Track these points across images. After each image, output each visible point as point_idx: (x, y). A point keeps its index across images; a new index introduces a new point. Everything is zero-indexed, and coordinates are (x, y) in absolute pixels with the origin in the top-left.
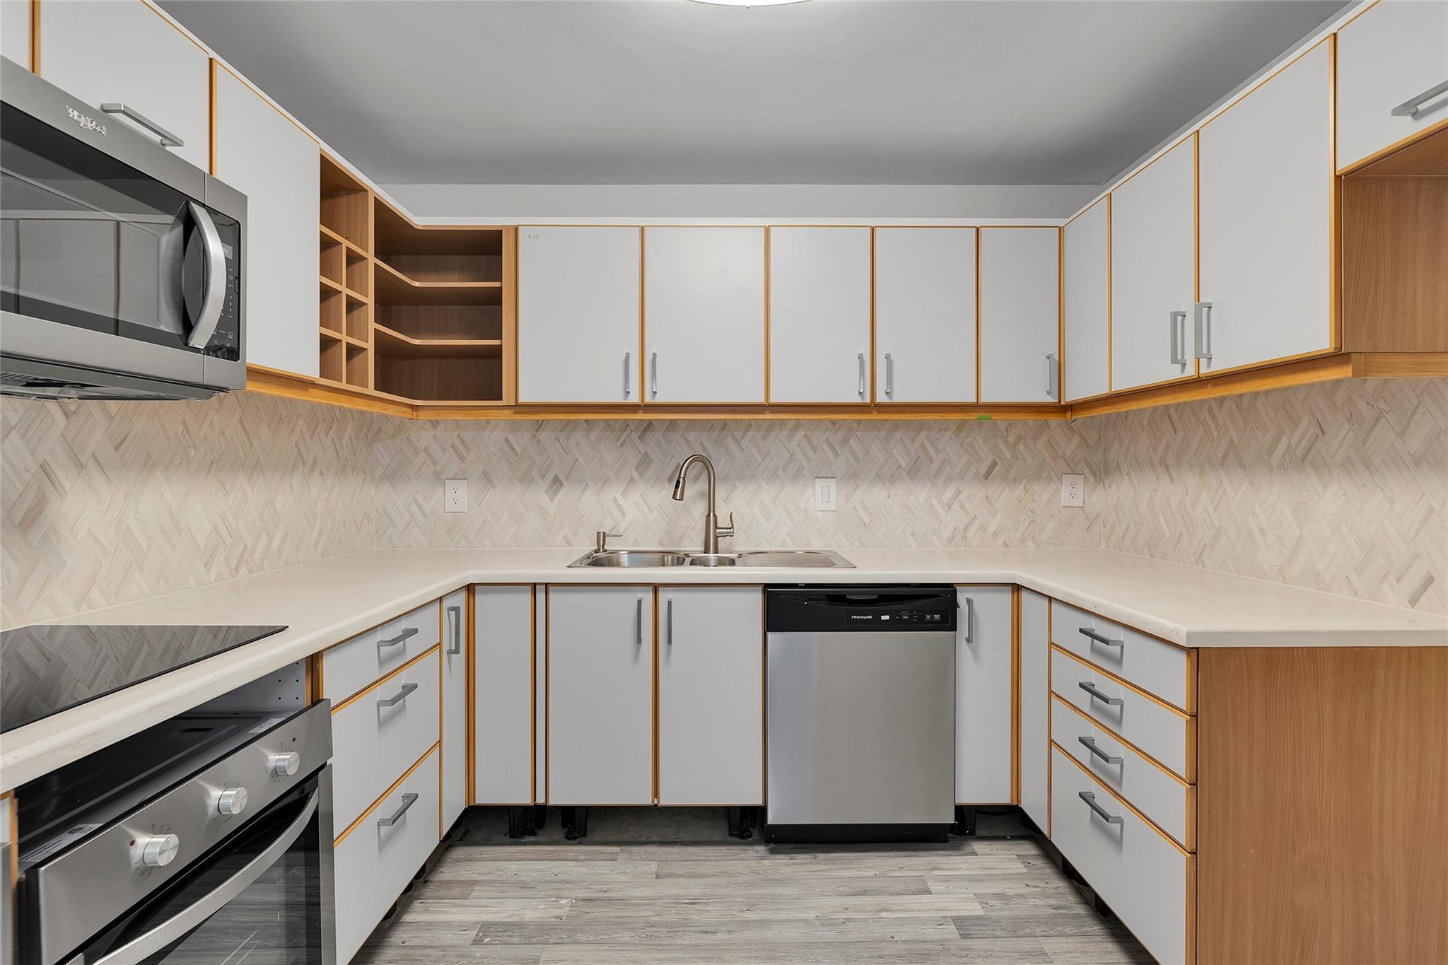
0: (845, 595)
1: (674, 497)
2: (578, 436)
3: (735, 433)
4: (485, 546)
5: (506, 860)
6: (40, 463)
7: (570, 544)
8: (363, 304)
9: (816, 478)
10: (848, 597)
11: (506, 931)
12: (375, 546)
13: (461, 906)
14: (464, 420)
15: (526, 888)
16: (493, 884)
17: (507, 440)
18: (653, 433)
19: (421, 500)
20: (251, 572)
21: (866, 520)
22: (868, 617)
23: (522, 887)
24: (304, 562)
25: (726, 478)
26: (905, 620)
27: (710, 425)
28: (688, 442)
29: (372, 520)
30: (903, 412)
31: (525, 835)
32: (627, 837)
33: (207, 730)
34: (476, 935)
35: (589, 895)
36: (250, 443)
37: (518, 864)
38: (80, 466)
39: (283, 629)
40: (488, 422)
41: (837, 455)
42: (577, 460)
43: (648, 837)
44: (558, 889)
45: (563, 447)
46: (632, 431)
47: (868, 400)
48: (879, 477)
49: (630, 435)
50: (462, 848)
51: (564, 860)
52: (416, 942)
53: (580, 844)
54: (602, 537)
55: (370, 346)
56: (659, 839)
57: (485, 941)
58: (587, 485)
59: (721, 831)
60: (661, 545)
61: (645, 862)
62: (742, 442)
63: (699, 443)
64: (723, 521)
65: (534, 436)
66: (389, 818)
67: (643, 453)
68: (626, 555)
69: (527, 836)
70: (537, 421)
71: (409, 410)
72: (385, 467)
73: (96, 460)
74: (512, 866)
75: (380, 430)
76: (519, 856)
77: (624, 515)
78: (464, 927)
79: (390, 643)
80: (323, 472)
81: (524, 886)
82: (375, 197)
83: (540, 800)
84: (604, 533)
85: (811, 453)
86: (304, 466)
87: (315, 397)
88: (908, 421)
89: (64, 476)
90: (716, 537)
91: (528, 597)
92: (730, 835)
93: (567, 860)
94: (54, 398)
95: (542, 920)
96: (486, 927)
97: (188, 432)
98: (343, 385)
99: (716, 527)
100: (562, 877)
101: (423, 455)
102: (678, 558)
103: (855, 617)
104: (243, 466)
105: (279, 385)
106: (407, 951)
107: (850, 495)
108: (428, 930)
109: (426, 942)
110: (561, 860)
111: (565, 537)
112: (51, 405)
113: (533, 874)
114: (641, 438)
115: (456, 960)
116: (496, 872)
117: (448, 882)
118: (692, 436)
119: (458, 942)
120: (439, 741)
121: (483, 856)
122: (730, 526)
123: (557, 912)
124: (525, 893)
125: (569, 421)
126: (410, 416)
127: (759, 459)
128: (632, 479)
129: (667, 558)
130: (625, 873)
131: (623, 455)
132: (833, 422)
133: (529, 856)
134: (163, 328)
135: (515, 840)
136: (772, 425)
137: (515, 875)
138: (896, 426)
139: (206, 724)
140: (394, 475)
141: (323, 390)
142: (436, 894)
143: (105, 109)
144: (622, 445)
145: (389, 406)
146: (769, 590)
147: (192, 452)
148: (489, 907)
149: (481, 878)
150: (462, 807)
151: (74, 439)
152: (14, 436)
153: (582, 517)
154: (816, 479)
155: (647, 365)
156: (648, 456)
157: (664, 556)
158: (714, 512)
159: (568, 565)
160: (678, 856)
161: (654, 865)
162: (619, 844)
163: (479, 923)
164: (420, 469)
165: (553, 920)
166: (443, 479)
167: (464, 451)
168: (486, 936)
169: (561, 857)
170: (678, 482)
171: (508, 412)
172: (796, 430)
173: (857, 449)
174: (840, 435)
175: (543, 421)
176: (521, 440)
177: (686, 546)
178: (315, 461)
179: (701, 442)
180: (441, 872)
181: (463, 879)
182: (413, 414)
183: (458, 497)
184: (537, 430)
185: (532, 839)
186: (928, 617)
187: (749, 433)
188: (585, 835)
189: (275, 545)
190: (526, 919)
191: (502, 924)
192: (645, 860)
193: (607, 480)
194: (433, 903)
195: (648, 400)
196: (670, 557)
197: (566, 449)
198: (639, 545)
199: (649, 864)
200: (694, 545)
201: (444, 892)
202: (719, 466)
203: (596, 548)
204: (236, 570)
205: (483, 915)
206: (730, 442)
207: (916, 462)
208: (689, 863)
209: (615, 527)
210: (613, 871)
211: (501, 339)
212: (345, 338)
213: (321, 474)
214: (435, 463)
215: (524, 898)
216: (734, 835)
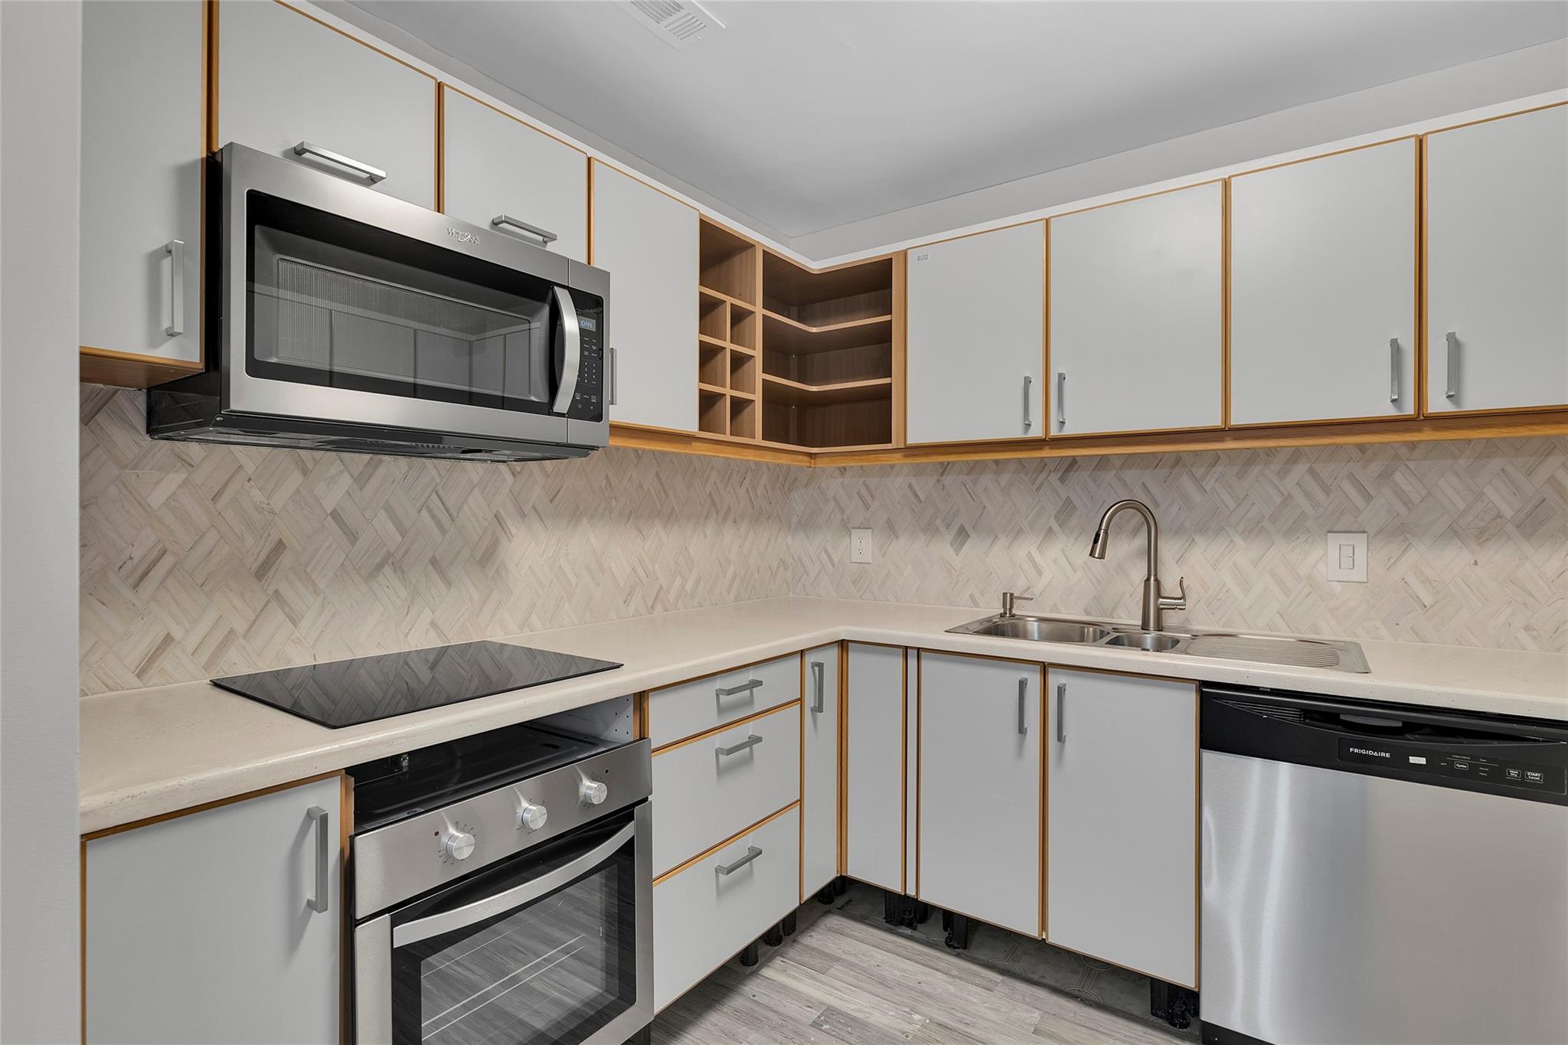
0: (1339, 715)
1: (1092, 554)
2: (987, 480)
3: (1194, 470)
4: (888, 600)
5: (873, 946)
6: (495, 512)
7: (977, 605)
8: (752, 357)
9: (1328, 532)
10: (1342, 717)
11: (847, 1026)
12: (791, 593)
13: (815, 979)
14: (869, 466)
15: (883, 984)
16: (853, 968)
17: (910, 486)
18: (1078, 473)
19: (830, 550)
20: (666, 610)
21: (1428, 600)
22: (1383, 754)
23: (881, 983)
24: (716, 604)
25: (1178, 531)
26: (1462, 771)
27: (1156, 461)
28: (1125, 484)
29: (789, 567)
30: (1489, 426)
31: (902, 925)
32: (1017, 968)
33: (556, 747)
34: (818, 1017)
35: (947, 1021)
36: (666, 493)
37: (885, 955)
38: (523, 515)
39: (619, 666)
40: (892, 467)
41: (1369, 498)
42: (985, 507)
43: (1043, 977)
44: (915, 1000)
45: (970, 494)
46: (1051, 471)
47: (1409, 409)
48: (1454, 533)
49: (1047, 477)
50: (838, 917)
51: (934, 969)
52: (764, 1000)
53: (958, 955)
54: (1009, 600)
55: (758, 397)
56: (1056, 985)
57: (825, 1027)
58: (996, 536)
59: (1141, 1005)
60: (1087, 613)
61: (1025, 1006)
62: (1205, 482)
63: (1135, 483)
64: (1170, 587)
65: (939, 481)
66: (726, 867)
67: (1064, 499)
68: (1036, 623)
69: (904, 927)
70: (942, 464)
71: (806, 458)
72: (800, 515)
73: (536, 511)
74: (878, 955)
75: (796, 479)
76: (889, 945)
77: (1040, 573)
78: (810, 1003)
79: (726, 693)
80: (737, 520)
81: (883, 982)
82: (764, 250)
83: (911, 892)
84: (1012, 595)
85: (1320, 496)
86: (717, 514)
87: (698, 449)
88: (1519, 438)
89: (512, 525)
90: (1159, 611)
91: (899, 661)
92: (1153, 1014)
93: (937, 970)
94: (504, 462)
95: (888, 1029)
96: (830, 1012)
97: (610, 485)
98: (727, 437)
99: (1159, 595)
100: (927, 988)
101: (832, 504)
102: (1102, 632)
103: (1356, 751)
104: (658, 515)
105: (661, 441)
106: (754, 1006)
107: (1392, 561)
108: (779, 992)
109: (772, 1004)
110: (931, 967)
111: (971, 596)
112: (502, 466)
113: (896, 972)
114: (1062, 479)
115: (791, 1035)
116: (860, 956)
117: (813, 949)
118: (1130, 475)
119: (799, 1017)
120: (800, 800)
121: (855, 933)
122: (1180, 595)
123: (906, 1027)
124: (880, 990)
125: (977, 462)
126: (808, 465)
127: (1232, 504)
128: (1050, 529)
129: (1088, 631)
130: (997, 1010)
131: (1040, 501)
132: (1362, 448)
133: (899, 950)
134: (533, 398)
135: (893, 927)
136: (1253, 456)
137: (878, 966)
138: (1490, 449)
139: (555, 741)
140: (807, 524)
141: (706, 443)
142: (798, 958)
143: (495, 222)
144: (1038, 490)
145: (782, 455)
146: (1204, 690)
147: (614, 503)
148: (841, 992)
149: (844, 957)
150: (832, 875)
151: (519, 493)
152: (476, 492)
153: (991, 574)
154: (1329, 534)
155: (1053, 386)
156: (1072, 502)
157: (1084, 627)
158: (1156, 575)
159: (946, 629)
160: (1073, 1015)
161: (1037, 1014)
162: (1004, 972)
163: (825, 1005)
164: (830, 517)
165: (898, 1033)
166: (850, 528)
167: (868, 498)
168: (827, 1022)
169: (931, 963)
170: (1097, 536)
171: (898, 455)
172: (1294, 463)
173: (1407, 488)
174: (1375, 468)
175: (949, 463)
176: (925, 486)
177: (1121, 618)
178: (729, 509)
179: (1143, 483)
180: (811, 936)
181: (827, 951)
182: (811, 463)
183: (863, 546)
184: (942, 475)
185: (909, 931)
186: (1514, 773)
187: (1215, 468)
188: (965, 948)
189: (689, 586)
190: (871, 1020)
191: (846, 1015)
192: (1028, 1004)
193: (1020, 531)
194: (792, 965)
195: (1054, 432)
196: (1091, 629)
197: (973, 496)
198: (1059, 612)
199: (1031, 1012)
200: (1130, 617)
201: (806, 959)
202: (1166, 516)
203: (1002, 611)
204: (652, 607)
205: (832, 998)
206: (1186, 482)
207: (1537, 507)
208: (1084, 1030)
209: (1029, 588)
210: (985, 1003)
211: (891, 376)
212: (728, 392)
213: (735, 522)
214: (843, 512)
215: (878, 997)
216: (1157, 1016)
